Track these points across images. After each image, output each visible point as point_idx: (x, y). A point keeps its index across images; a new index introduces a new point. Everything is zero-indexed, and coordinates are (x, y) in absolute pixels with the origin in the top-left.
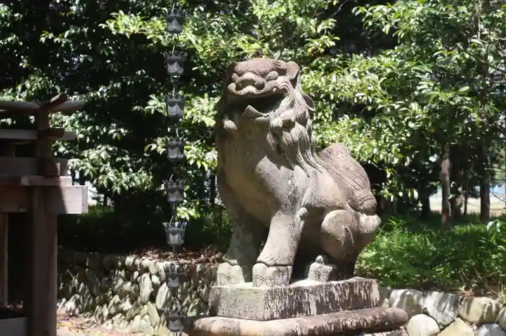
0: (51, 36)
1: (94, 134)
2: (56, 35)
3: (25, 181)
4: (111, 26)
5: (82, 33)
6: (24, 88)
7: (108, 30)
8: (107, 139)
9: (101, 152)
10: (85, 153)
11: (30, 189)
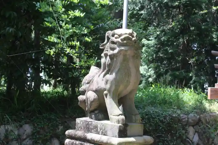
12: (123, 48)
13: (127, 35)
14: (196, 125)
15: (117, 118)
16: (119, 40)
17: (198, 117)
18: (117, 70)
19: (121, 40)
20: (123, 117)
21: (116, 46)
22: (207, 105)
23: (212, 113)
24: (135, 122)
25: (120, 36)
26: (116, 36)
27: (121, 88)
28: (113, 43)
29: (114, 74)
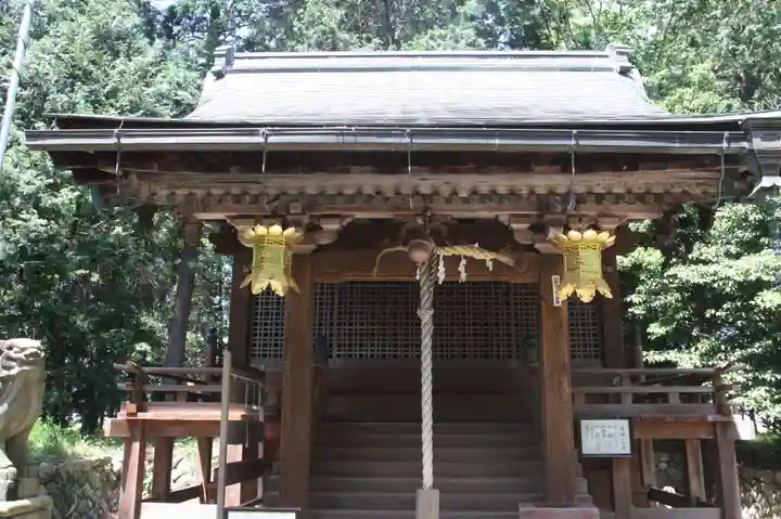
0: (713, 311)
1: (755, 379)
2: (717, 311)
3: (710, 419)
4: (759, 302)
5: (737, 306)
6: (697, 349)
7: (757, 306)
8: (764, 382)
9: (760, 392)
10: (749, 393)
11: (714, 424)
12: (26, 368)
13: (35, 350)
14: (50, 481)
15: (5, 471)
16: (22, 355)
17: (55, 467)
18: (11, 398)
19: (26, 356)
20: (14, 470)
21: (14, 364)
22: (65, 445)
23: (77, 458)
24: (28, 476)
25: (23, 350)
26: (15, 349)
27: (14, 425)
28: (10, 358)
29: (6, 405)
